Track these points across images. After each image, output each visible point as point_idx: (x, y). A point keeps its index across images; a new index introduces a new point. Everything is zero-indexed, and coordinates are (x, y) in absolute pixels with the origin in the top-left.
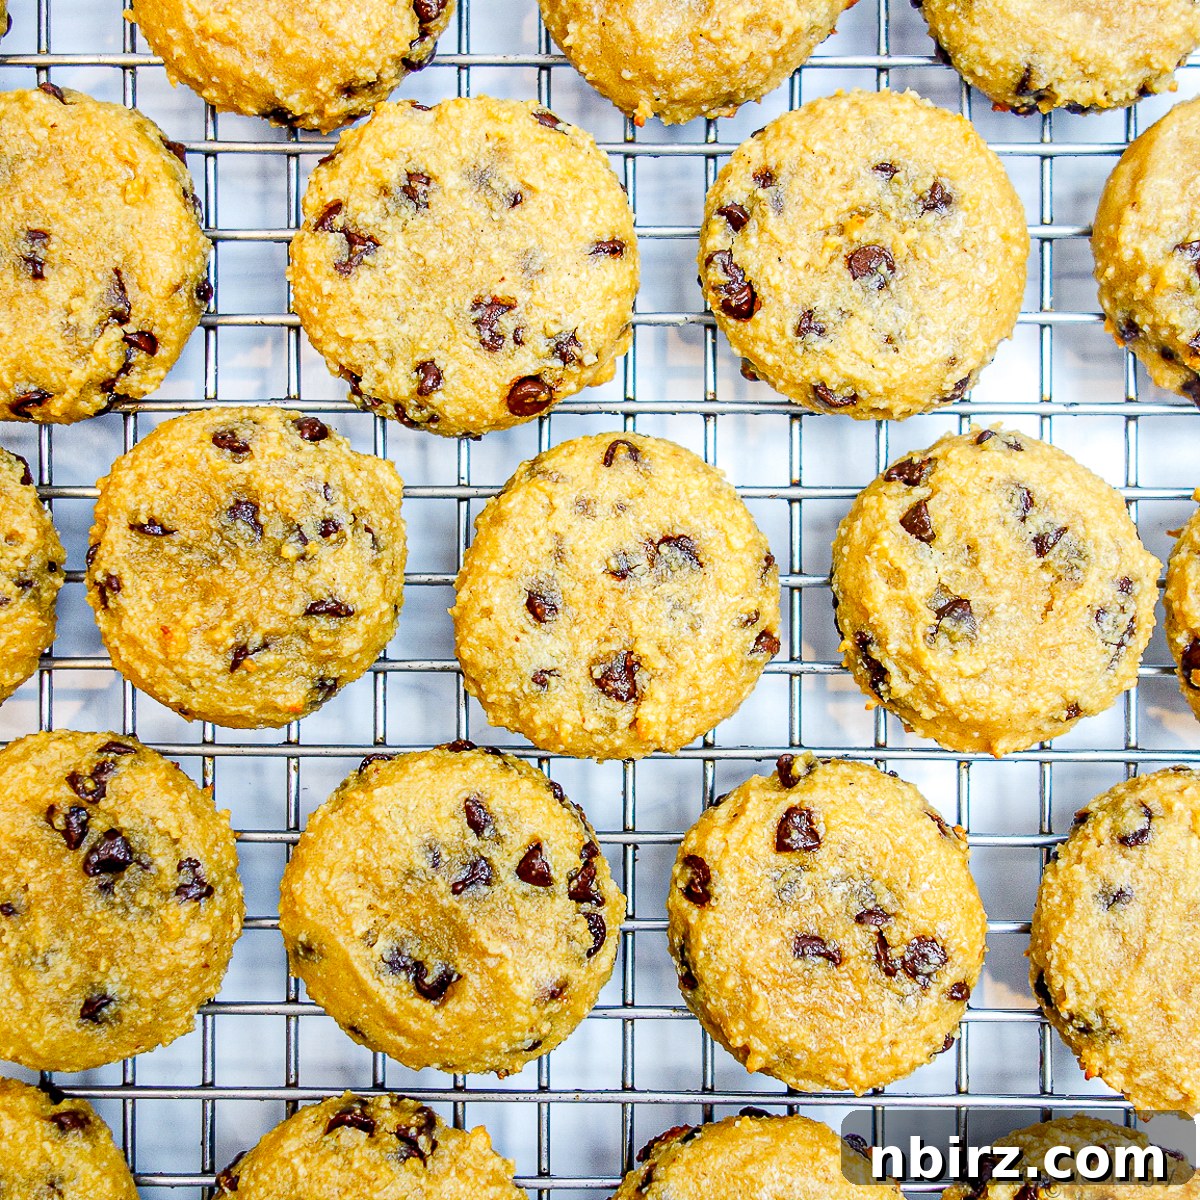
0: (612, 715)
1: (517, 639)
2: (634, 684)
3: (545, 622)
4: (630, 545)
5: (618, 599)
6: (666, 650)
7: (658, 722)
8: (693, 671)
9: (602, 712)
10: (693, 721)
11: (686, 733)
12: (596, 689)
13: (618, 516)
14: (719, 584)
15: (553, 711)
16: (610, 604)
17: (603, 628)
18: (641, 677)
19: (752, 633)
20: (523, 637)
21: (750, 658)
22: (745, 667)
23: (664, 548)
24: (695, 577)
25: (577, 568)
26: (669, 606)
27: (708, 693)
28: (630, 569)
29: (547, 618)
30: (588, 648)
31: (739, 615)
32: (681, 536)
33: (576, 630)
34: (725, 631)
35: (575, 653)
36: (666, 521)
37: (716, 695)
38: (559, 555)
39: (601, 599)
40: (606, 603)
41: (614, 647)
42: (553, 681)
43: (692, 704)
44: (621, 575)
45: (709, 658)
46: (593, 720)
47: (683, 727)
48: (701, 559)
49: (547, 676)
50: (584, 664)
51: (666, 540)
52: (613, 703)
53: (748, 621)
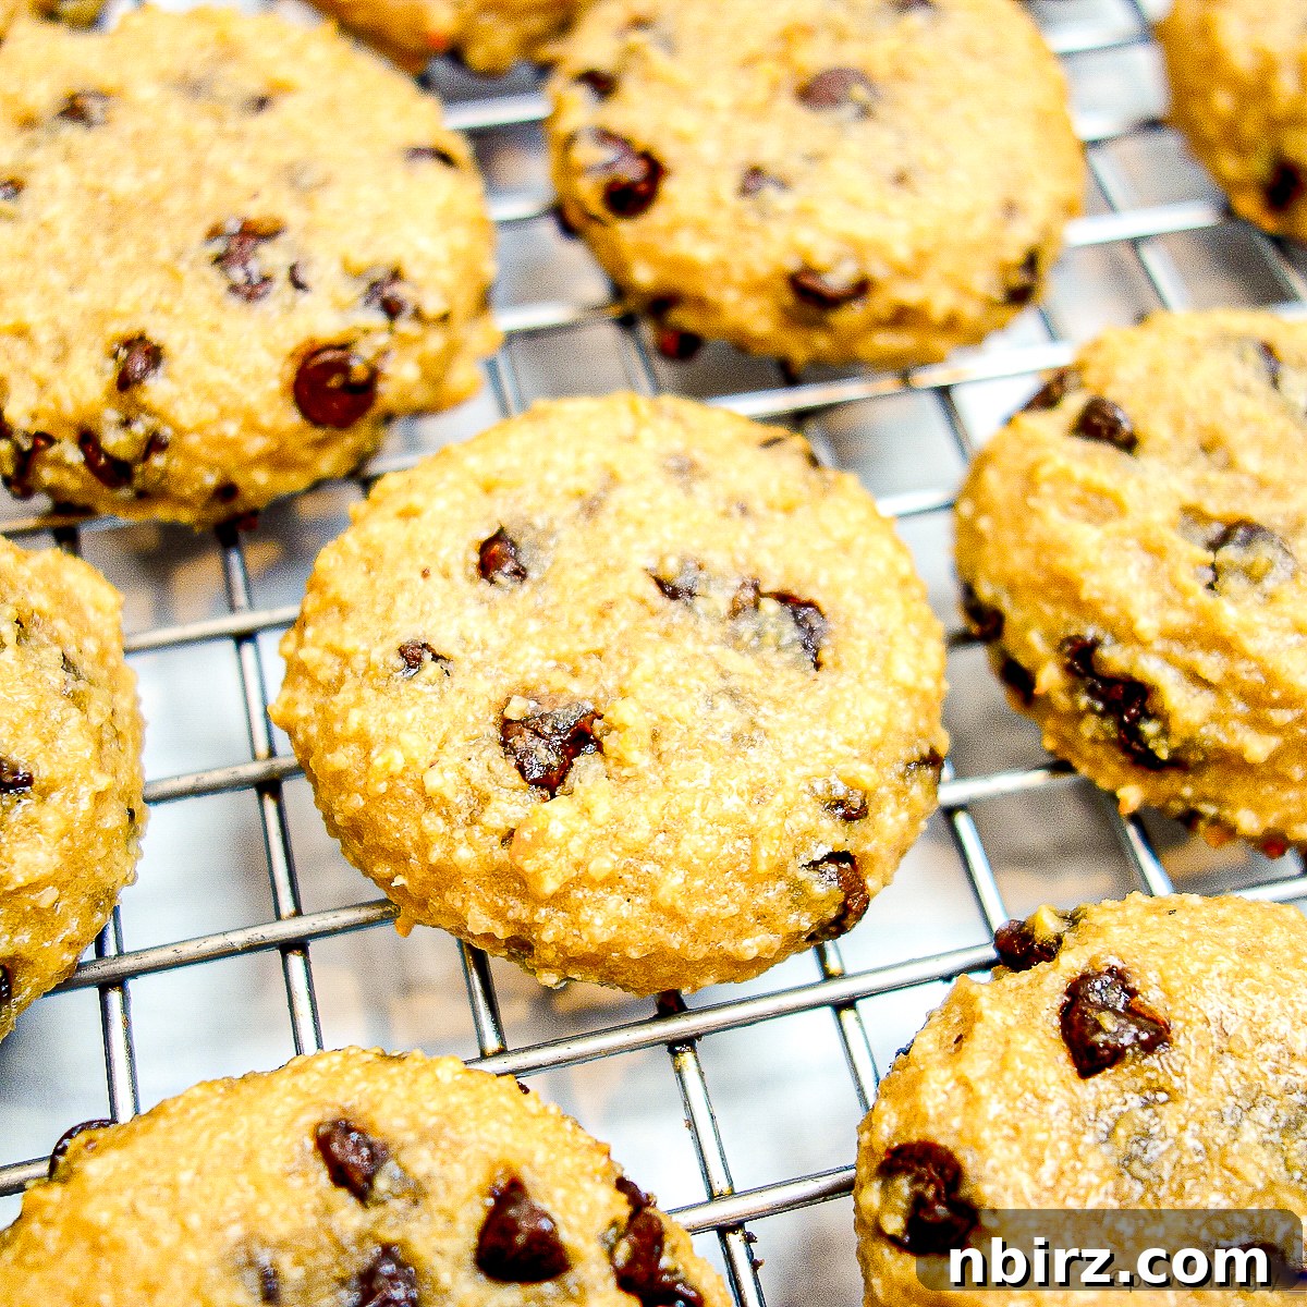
0: (489, 788)
1: (425, 574)
2: (566, 767)
3: (492, 582)
4: (717, 560)
5: (640, 619)
6: (664, 746)
7: (562, 848)
8: (687, 804)
9: (476, 772)
10: (625, 910)
11: (598, 921)
12: (495, 733)
13: (726, 514)
14: (828, 710)
15: (393, 718)
16: (622, 620)
17: (582, 648)
18: (586, 766)
19: (833, 835)
20: (436, 578)
21: (803, 875)
22: (782, 885)
23: (770, 607)
24: (794, 675)
25: (607, 538)
26: (719, 684)
27: (686, 865)
28: (691, 594)
29: (499, 577)
30: (532, 663)
31: (833, 779)
32: (810, 604)
33: (533, 626)
34: (790, 782)
35: (504, 656)
36: (804, 567)
37: (699, 883)
38: (591, 508)
39: (611, 605)
40: (616, 614)
41: (576, 688)
42: (431, 669)
43: (644, 868)
44: (670, 590)
45: (732, 803)
46: (451, 776)
47: (599, 905)
48: (825, 655)
49: (428, 656)
50: (505, 681)
51: (784, 598)
52: (506, 770)
53: (840, 803)
